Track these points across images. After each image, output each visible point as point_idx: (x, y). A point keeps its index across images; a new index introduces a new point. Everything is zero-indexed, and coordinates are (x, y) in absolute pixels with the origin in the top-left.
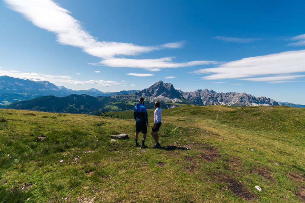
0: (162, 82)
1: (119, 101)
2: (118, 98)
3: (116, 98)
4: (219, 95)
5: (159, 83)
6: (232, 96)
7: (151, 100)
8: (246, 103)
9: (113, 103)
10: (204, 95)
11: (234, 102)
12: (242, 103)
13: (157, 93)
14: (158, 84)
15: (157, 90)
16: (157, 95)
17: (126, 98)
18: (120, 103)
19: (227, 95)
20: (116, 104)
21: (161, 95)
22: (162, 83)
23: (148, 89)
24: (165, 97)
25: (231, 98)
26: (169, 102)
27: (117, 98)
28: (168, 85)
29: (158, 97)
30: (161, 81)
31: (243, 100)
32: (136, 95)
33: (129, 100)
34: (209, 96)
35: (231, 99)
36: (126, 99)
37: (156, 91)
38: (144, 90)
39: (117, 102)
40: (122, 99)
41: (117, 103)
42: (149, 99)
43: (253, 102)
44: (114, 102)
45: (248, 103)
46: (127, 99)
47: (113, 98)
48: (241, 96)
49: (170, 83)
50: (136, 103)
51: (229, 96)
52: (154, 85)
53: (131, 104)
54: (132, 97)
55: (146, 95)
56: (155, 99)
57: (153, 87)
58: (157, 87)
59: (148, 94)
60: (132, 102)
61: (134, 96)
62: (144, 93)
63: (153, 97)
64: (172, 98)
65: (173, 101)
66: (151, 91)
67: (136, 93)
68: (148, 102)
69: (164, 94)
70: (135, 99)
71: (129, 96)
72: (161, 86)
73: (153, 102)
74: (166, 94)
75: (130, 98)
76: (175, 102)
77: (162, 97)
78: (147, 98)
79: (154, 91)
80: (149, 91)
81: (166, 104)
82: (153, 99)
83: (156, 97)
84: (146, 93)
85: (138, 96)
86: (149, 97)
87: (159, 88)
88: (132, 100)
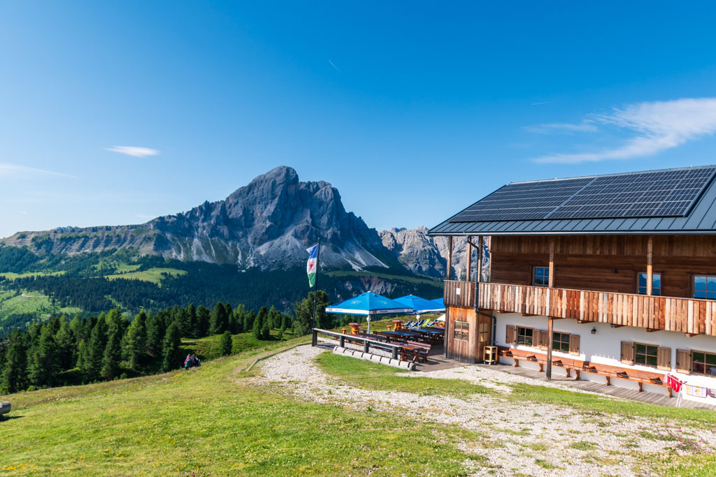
0: (294, 172)
1: (54, 264)
2: (43, 251)
3: (33, 250)
5: (279, 180)
7: (244, 257)
9: (12, 276)
13: (268, 224)
14: (274, 183)
15: (271, 208)
16: (274, 232)
17: (95, 246)
18: (63, 273)
20: (27, 279)
21: (289, 236)
22: (290, 177)
23: (224, 204)
24: (309, 243)
26: (337, 269)
27: (39, 246)
28: (318, 188)
29: (277, 242)
30: (288, 169)
32: (157, 231)
33: (119, 258)
36: (99, 250)
37: (265, 214)
38: (200, 207)
39: (40, 268)
40: (71, 254)
41: (41, 274)
42: (231, 253)
44: (19, 271)
46: (104, 254)
47: (12, 249)
49: (327, 181)
52: (251, 187)
53: (140, 279)
54: (138, 241)
55: (214, 232)
56: (262, 253)
57: (248, 194)
58: (270, 196)
59: (225, 230)
60: (139, 266)
61: (149, 239)
62: (203, 221)
63: (254, 243)
64: (342, 248)
65: (351, 264)
66: (236, 212)
67: (157, 223)
68: (232, 269)
69: (302, 231)
70: (155, 254)
71: (118, 236)
72: (287, 190)
73: (259, 267)
74: (314, 229)
75: (126, 245)
76: (363, 268)
77: (296, 246)
78: (222, 246)
79: (255, 214)
80: (230, 217)
81: (331, 274)
82: (252, 253)
83: (266, 245)
84: (212, 222)
85: (169, 236)
86: (232, 245)
87: (277, 199)
88: (136, 257)
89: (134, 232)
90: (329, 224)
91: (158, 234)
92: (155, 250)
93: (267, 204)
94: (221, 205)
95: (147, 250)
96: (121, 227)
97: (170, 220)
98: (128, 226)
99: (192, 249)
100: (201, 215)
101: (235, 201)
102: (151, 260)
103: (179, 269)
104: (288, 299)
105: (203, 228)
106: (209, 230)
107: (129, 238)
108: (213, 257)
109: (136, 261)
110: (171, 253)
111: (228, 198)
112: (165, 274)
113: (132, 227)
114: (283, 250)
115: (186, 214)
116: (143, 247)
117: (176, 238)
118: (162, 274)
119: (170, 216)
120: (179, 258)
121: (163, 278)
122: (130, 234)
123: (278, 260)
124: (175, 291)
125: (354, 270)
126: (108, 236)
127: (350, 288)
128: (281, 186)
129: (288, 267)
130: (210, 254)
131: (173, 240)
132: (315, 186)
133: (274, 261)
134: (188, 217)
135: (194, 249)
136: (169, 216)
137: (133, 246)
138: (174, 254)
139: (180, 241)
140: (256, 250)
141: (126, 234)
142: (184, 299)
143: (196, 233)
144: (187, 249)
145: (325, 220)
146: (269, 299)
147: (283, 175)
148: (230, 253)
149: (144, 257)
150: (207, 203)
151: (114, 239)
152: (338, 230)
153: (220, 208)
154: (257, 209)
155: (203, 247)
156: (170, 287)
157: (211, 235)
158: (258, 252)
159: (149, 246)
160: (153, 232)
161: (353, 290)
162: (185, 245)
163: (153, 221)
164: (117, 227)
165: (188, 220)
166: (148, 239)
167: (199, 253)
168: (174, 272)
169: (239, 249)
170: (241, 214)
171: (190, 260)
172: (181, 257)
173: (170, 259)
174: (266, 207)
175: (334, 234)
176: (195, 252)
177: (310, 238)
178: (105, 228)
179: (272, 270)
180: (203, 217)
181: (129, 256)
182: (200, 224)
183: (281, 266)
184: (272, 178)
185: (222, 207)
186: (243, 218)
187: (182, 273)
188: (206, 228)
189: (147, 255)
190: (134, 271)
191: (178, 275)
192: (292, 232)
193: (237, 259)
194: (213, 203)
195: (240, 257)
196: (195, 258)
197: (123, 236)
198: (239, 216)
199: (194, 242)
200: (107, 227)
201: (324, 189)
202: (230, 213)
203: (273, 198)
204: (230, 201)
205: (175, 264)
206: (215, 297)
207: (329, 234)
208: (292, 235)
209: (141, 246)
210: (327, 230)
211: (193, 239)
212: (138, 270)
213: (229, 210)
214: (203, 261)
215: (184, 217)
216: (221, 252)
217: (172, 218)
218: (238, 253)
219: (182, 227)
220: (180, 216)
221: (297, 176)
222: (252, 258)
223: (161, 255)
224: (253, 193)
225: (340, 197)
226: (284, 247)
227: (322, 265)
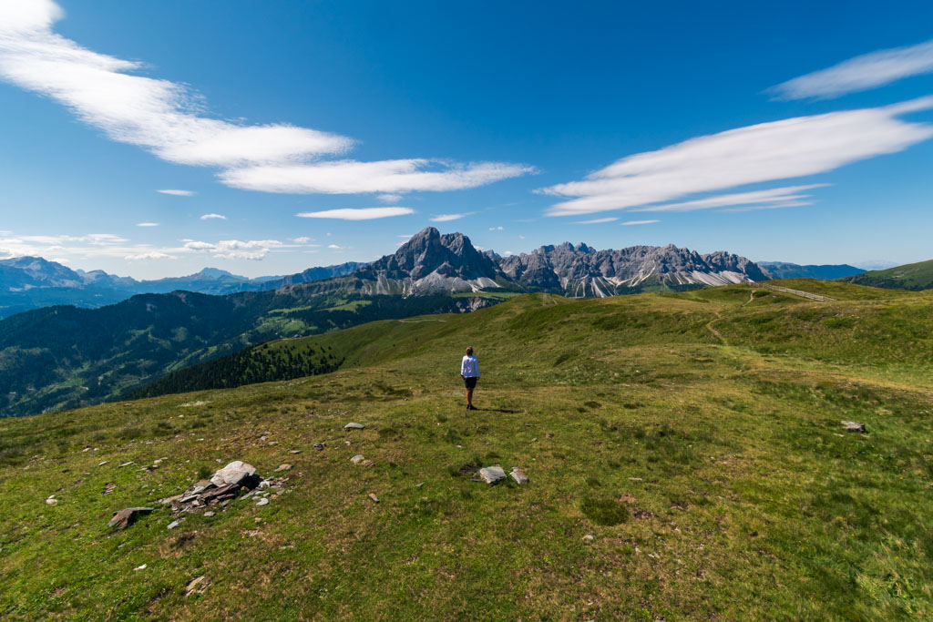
0: (436, 230)
1: (305, 303)
2: (299, 294)
3: (294, 295)
4: (602, 258)
5: (427, 236)
6: (638, 257)
7: (407, 289)
8: (676, 274)
9: (286, 311)
10: (562, 260)
11: (645, 273)
12: (667, 274)
13: (421, 266)
14: (424, 238)
15: (423, 256)
16: (423, 274)
17: (325, 290)
18: (310, 307)
19: (626, 256)
20: (294, 313)
21: (434, 273)
22: (434, 234)
23: (394, 257)
24: (447, 277)
25: (638, 263)
26: (462, 292)
27: (296, 293)
28: (454, 238)
29: (427, 278)
30: (432, 229)
31: (667, 265)
32: (356, 279)
34: (575, 262)
35: (637, 266)
36: (327, 292)
37: (419, 260)
38: (380, 260)
39: (298, 305)
40: (313, 296)
41: (300, 309)
42: (400, 287)
43: (696, 269)
44: (289, 308)
45: (681, 273)
46: (330, 294)
47: (284, 295)
48: (663, 254)
49: (459, 232)
50: (360, 302)
51: (632, 257)
52: (410, 243)
53: (346, 309)
54: (347, 285)
55: (389, 275)
56: (418, 286)
57: (409, 248)
58: (422, 248)
59: (396, 273)
60: (346, 301)
61: (352, 283)
62: (382, 269)
63: (413, 280)
64: (468, 277)
65: (472, 288)
66: (402, 260)
68: (398, 297)
69: (443, 269)
70: (356, 292)
71: (336, 283)
72: (432, 243)
73: (414, 295)
74: (450, 266)
75: (341, 289)
76: (479, 290)
77: (439, 279)
78: (394, 283)
79: (414, 260)
80: (398, 264)
82: (411, 286)
83: (421, 280)
84: (388, 269)
85: (362, 280)
86: (400, 282)
87: (426, 249)
88: (346, 295)
92: (355, 290)
94: (392, 257)
95: (351, 290)
100: (381, 265)
101: (401, 253)
102: (353, 296)
103: (367, 300)
105: (382, 273)
106: (387, 274)
107: (342, 284)
108: (388, 291)
109: (345, 298)
110: (364, 291)
111: (396, 253)
112: (359, 304)
114: (430, 282)
116: (349, 288)
118: (357, 304)
121: (357, 307)
123: (426, 290)
124: (362, 314)
125: (472, 292)
126: (331, 283)
128: (429, 240)
129: (432, 293)
130: (386, 289)
131: (366, 282)
132: (451, 237)
133: (424, 290)
134: (374, 266)
135: (377, 287)
136: (363, 268)
137: (345, 288)
138: (366, 291)
139: (369, 282)
143: (378, 277)
144: (374, 287)
145: (458, 259)
147: (429, 233)
148: (398, 287)
149: (350, 295)
150: (384, 257)
153: (392, 259)
154: (415, 257)
155: (383, 285)
156: (360, 312)
157: (388, 277)
158: (415, 285)
159: (352, 287)
160: (354, 279)
161: (461, 306)
162: (372, 285)
165: (374, 268)
167: (380, 289)
168: (364, 303)
169: (404, 284)
170: (405, 261)
171: (375, 294)
172: (370, 293)
173: (363, 295)
174: (420, 255)
175: (464, 269)
176: (378, 289)
177: (447, 273)
179: (422, 295)
181: (342, 295)
182: (381, 271)
183: (428, 292)
184: (422, 236)
186: (407, 264)
188: (385, 273)
189: (352, 294)
190: (343, 305)
191: (367, 304)
192: (436, 270)
193: (402, 291)
194: (387, 257)
195: (404, 289)
196: (378, 292)
198: (404, 263)
199: (378, 282)
201: (457, 238)
202: (398, 262)
203: (424, 249)
204: (398, 254)
205: (366, 297)
207: (461, 268)
208: (437, 272)
210: (459, 266)
212: (345, 304)
213: (397, 260)
214: (383, 294)
216: (393, 287)
218: (403, 287)
222: (411, 289)
223: (359, 292)
224: (412, 247)
227: (453, 290)
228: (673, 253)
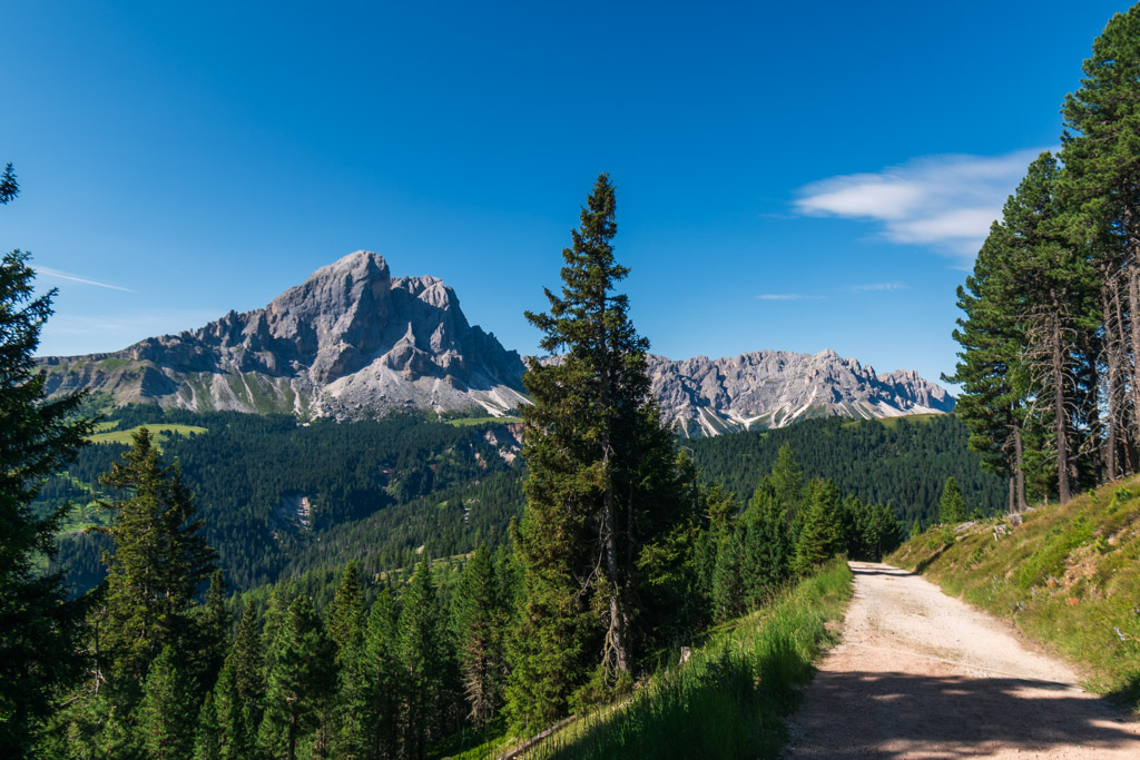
0: (382, 260)
4: (701, 372)
5: (358, 273)
6: (773, 373)
7: (305, 402)
8: (855, 404)
11: (795, 402)
12: (840, 404)
13: (343, 346)
14: (348, 279)
15: (346, 320)
16: (350, 363)
19: (749, 369)
21: (379, 364)
22: (375, 269)
23: (262, 316)
24: (415, 377)
25: (772, 385)
26: (465, 416)
28: (421, 288)
29: (359, 376)
30: (371, 256)
31: (837, 387)
32: (146, 363)
35: (773, 390)
37: (336, 331)
38: (222, 321)
42: (282, 396)
43: (884, 400)
45: (863, 404)
48: (822, 366)
49: (435, 275)
50: (172, 428)
51: (760, 371)
52: (309, 287)
53: (123, 443)
54: (111, 381)
55: (250, 363)
56: (336, 394)
57: (305, 297)
58: (343, 301)
59: (268, 359)
60: (116, 423)
61: (133, 376)
62: (229, 344)
63: (320, 379)
64: (467, 382)
65: (485, 406)
66: (285, 329)
67: (146, 349)
68: (287, 423)
69: (401, 357)
70: (144, 401)
71: (72, 373)
72: (371, 291)
73: (332, 417)
74: (420, 352)
75: (90, 389)
76: (505, 412)
77: (392, 381)
78: (265, 386)
79: (318, 331)
80: (276, 336)
81: (456, 423)
82: (317, 395)
83: (341, 382)
84: (245, 346)
85: (168, 371)
86: (283, 383)
87: (355, 305)
88: (109, 408)
89: (102, 365)
90: (445, 345)
91: (148, 368)
92: (145, 394)
93: (339, 314)
94: (258, 317)
95: (131, 394)
96: (78, 357)
97: (169, 344)
98: (91, 356)
99: (212, 392)
100: (223, 334)
101: (284, 310)
102: (139, 411)
103: (193, 425)
104: (392, 466)
105: (230, 356)
106: (240, 359)
107: (94, 376)
108: (250, 405)
109: (110, 414)
110: (174, 399)
111: (270, 306)
112: (168, 433)
113: (99, 357)
114: (370, 387)
115: (198, 334)
116: (122, 390)
117: (181, 374)
118: (162, 432)
119: (168, 338)
120: (188, 407)
121: (166, 439)
122: (95, 369)
123: (364, 405)
124: (191, 461)
125: (492, 416)
126: (53, 374)
127: (494, 442)
128: (361, 283)
129: (383, 414)
130: (244, 399)
131: (177, 376)
132: (417, 284)
133: (357, 406)
134: (201, 338)
135: (214, 391)
136: (167, 336)
137: (103, 390)
138: (180, 400)
139: (188, 379)
140: (324, 390)
141: (88, 370)
142: (208, 472)
143: (218, 365)
144: (203, 392)
145: (436, 337)
146: (359, 466)
147: (363, 266)
148: (279, 396)
149: (124, 408)
150: (233, 315)
151: (65, 379)
152: (459, 353)
153: (257, 322)
154: (322, 323)
155: (231, 387)
156: (180, 454)
157: (245, 368)
158: (328, 393)
159: (131, 388)
160: (139, 365)
161: (500, 446)
162: (198, 386)
163: (137, 345)
164: (70, 359)
165: (200, 344)
166: (128, 377)
167: (224, 397)
168: (184, 430)
169: (294, 389)
170: (295, 331)
171: (210, 410)
172: (193, 405)
173: (173, 409)
174: (336, 319)
175: (454, 361)
176: (217, 396)
177: (413, 366)
178: (46, 361)
179: (356, 420)
180: (227, 337)
181: (96, 407)
182: (223, 349)
184: (344, 271)
185: (260, 319)
186: (299, 338)
187: (198, 430)
188: (235, 356)
189: (130, 405)
190: (108, 431)
191: (192, 433)
192: (384, 358)
193: (293, 406)
194: (243, 315)
195: (297, 402)
196: (219, 406)
197: (82, 374)
198: (290, 335)
199: (215, 379)
200: (50, 358)
201: (431, 288)
202: (275, 331)
203: (349, 304)
204: (275, 311)
205: (184, 417)
206: (264, 468)
207: (444, 360)
208: (385, 363)
209: (119, 389)
210: (441, 353)
211: (212, 376)
212: (114, 430)
213: (272, 326)
214: (234, 410)
215: (194, 339)
216: (265, 395)
217: (174, 341)
218: (294, 395)
219: (191, 355)
220: (186, 336)
221: (386, 267)
222: (319, 403)
223: (157, 403)
224: (314, 296)
225: (458, 302)
226: (371, 384)
227: (439, 409)
228: (838, 366)
